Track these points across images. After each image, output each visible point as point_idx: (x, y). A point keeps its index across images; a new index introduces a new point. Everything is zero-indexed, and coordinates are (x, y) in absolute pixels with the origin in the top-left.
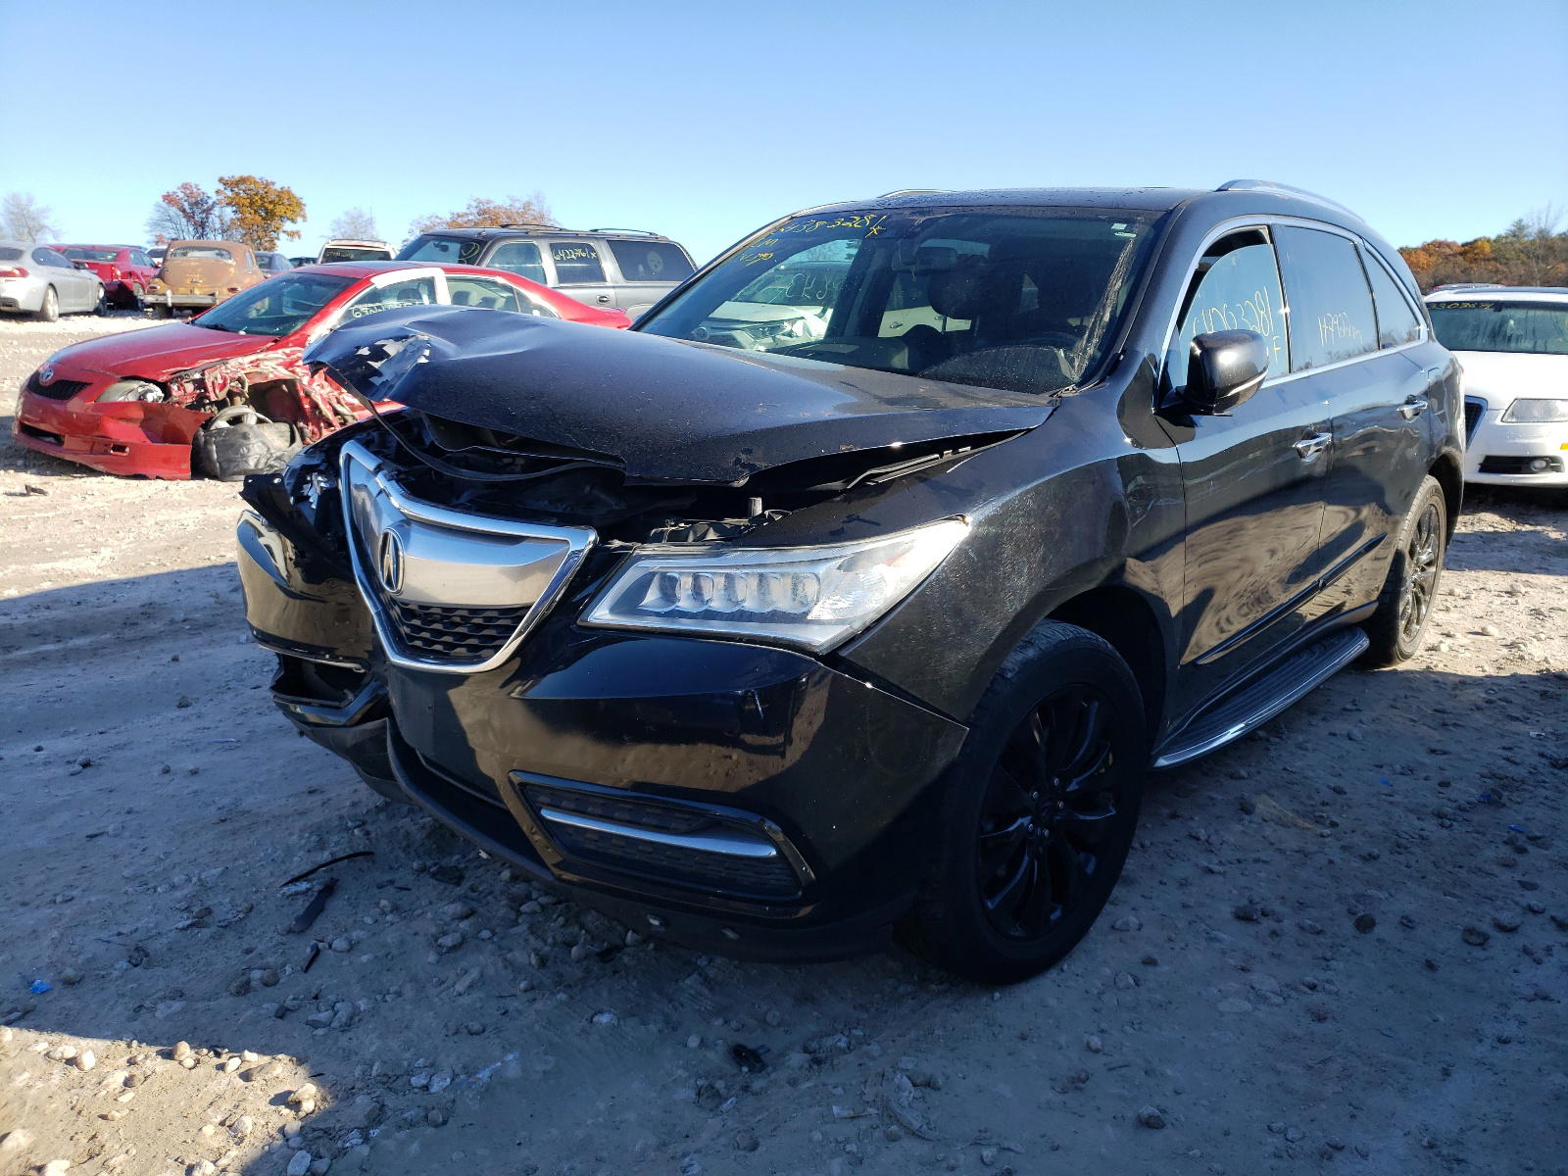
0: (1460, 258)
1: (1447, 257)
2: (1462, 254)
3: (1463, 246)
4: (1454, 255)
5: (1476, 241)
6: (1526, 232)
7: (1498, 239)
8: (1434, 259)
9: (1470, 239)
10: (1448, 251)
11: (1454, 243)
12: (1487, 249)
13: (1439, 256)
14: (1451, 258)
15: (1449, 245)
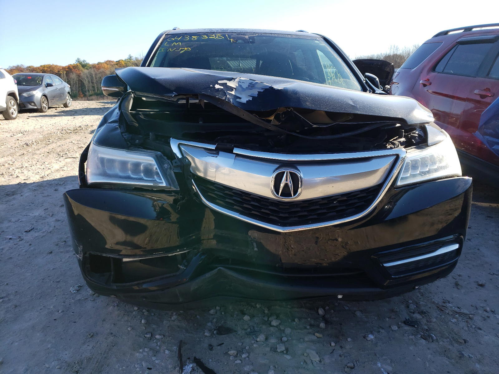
0: (116, 65)
1: (112, 65)
2: (117, 64)
3: (116, 62)
4: (115, 65)
5: (119, 61)
6: (132, 58)
7: (125, 60)
8: (109, 66)
9: (118, 60)
10: (113, 64)
11: (113, 61)
12: (123, 63)
13: (110, 65)
14: (114, 66)
15: (112, 62)
